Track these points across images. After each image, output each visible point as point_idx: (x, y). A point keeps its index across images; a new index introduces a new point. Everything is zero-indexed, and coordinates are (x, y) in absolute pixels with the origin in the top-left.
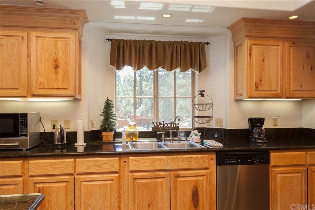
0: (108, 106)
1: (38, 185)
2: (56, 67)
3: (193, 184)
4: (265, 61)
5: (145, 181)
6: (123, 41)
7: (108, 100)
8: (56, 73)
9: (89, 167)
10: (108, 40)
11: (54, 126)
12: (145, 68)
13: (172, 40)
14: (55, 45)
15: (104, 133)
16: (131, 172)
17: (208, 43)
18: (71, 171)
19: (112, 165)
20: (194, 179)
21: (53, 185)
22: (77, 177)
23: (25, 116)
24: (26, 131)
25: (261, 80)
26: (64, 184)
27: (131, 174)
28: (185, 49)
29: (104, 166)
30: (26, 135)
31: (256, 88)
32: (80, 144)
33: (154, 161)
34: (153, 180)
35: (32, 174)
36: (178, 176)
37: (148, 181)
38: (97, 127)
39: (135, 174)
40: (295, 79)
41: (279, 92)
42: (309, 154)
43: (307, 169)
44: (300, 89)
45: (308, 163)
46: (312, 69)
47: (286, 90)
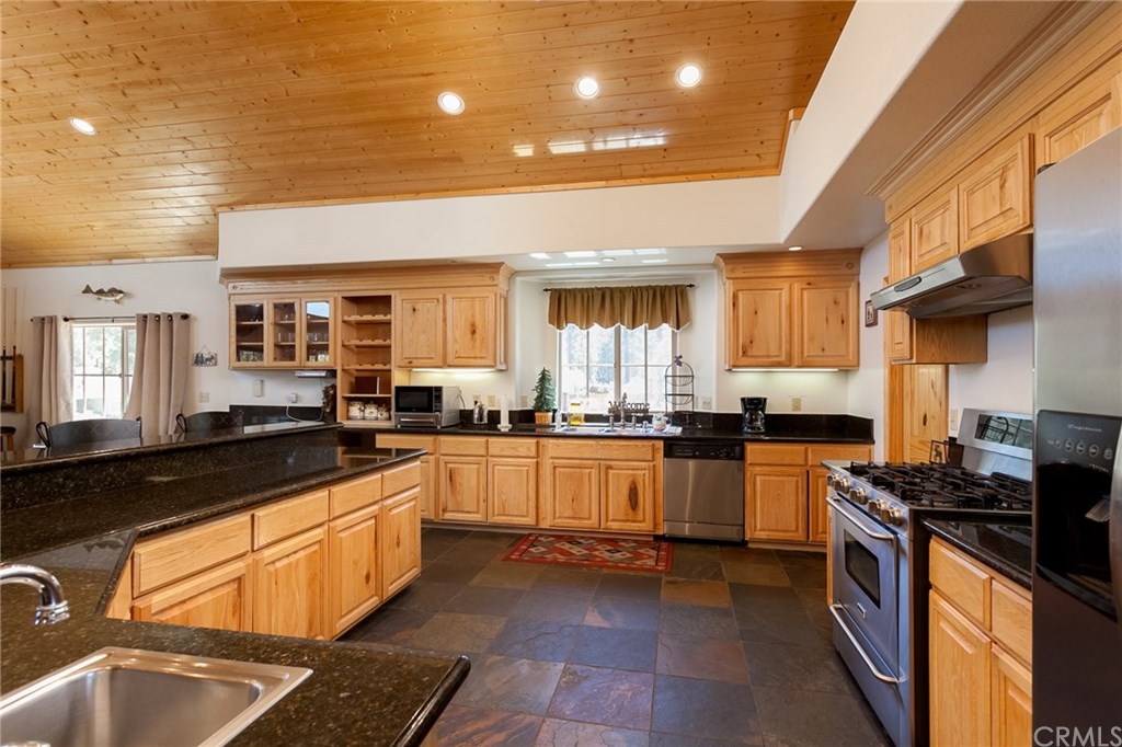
0: (544, 378)
1: (449, 465)
2: (474, 332)
3: (631, 479)
4: (759, 313)
5: (568, 470)
6: (565, 290)
7: (544, 370)
8: (473, 339)
9: (502, 450)
10: (546, 290)
11: (476, 403)
12: (596, 326)
13: (635, 285)
14: (472, 307)
15: (536, 414)
16: (552, 458)
17: (691, 286)
18: (483, 452)
19: (529, 449)
20: (631, 472)
21: (465, 466)
22: (490, 459)
23: (439, 389)
24: (441, 407)
25: (751, 342)
26: (476, 466)
27: (551, 461)
28: (654, 296)
29: (520, 449)
30: (440, 411)
31: (744, 353)
32: (504, 425)
33: (580, 446)
34: (578, 470)
35: (443, 452)
36: (610, 467)
37: (572, 470)
38: (530, 405)
39: (556, 461)
40: (811, 339)
41: (783, 358)
42: (812, 451)
43: (808, 472)
44: (821, 353)
45: (810, 463)
46: (843, 322)
47: (796, 355)
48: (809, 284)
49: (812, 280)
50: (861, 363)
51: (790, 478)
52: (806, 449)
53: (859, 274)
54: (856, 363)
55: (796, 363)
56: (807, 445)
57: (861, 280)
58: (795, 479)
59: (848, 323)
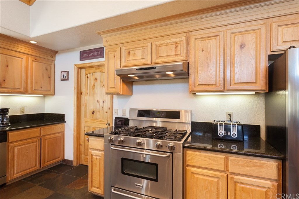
25: (4, 80)
40: (36, 83)
41: (22, 90)
42: (43, 129)
43: (41, 138)
44: (40, 89)
45: (42, 135)
46: (49, 77)
47: (29, 89)
48: (35, 59)
49: (36, 58)
50: (55, 94)
51: (33, 144)
52: (41, 129)
53: (55, 61)
54: (54, 93)
55: (29, 93)
56: (41, 127)
57: (55, 63)
58: (35, 143)
59: (51, 78)
